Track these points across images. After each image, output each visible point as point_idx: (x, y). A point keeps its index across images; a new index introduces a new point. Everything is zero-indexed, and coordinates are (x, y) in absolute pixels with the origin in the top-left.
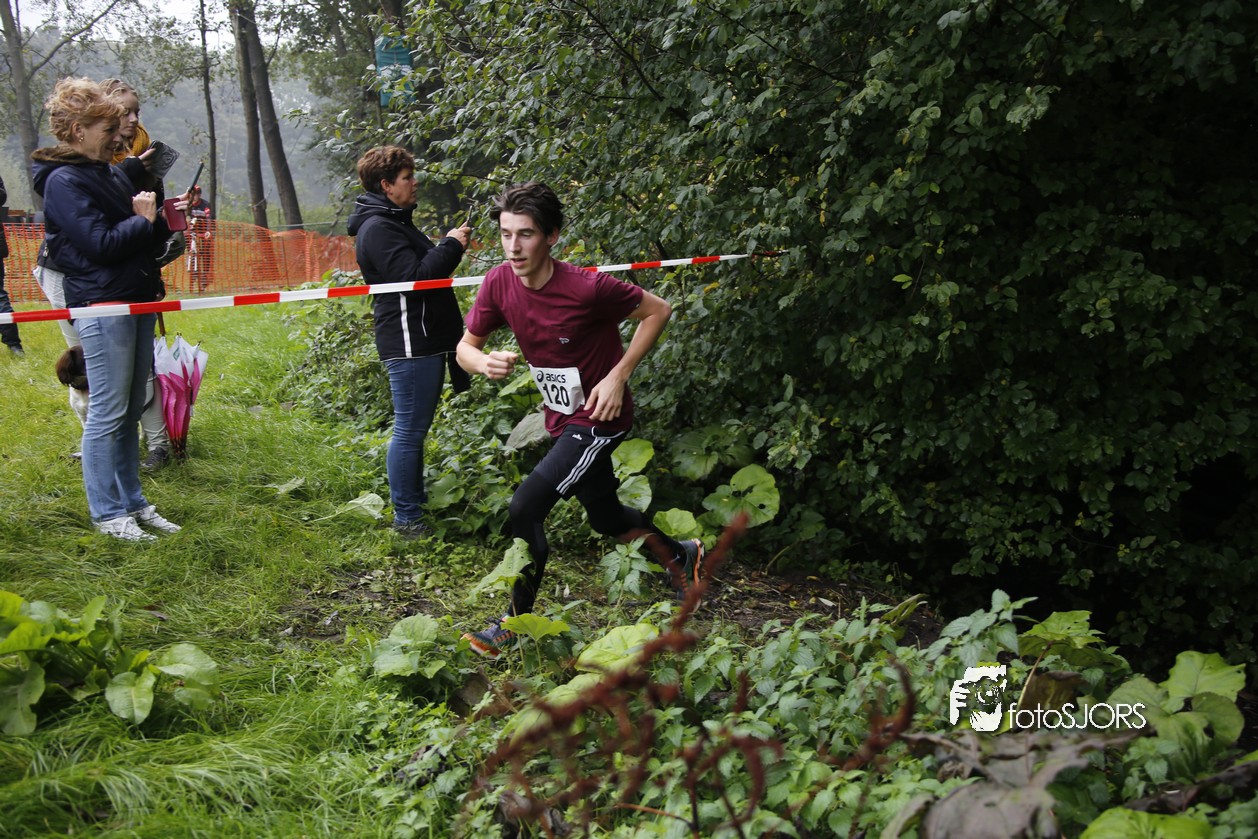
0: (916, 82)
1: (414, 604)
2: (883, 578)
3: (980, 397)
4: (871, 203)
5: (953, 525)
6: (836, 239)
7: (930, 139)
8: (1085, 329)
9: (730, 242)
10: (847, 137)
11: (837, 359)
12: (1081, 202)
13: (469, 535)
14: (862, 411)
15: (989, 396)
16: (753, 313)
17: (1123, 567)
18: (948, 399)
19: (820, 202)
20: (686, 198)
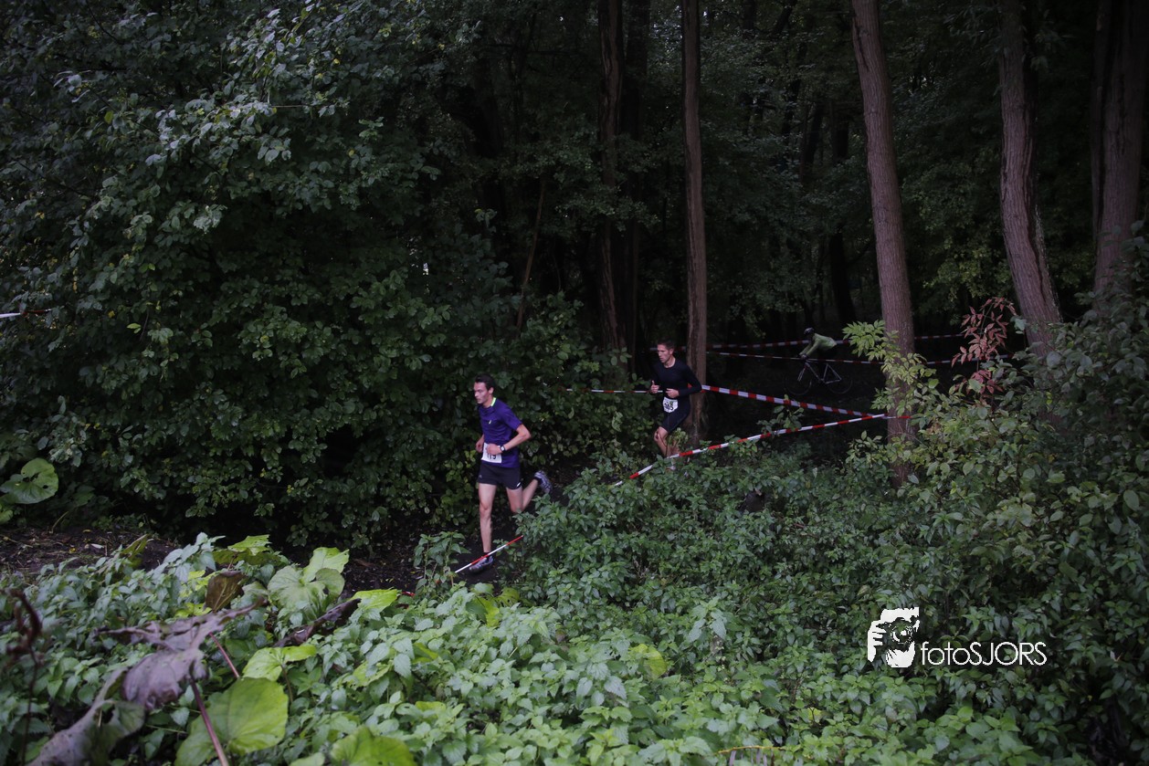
0: (136, 198)
2: (137, 525)
3: (194, 401)
4: (109, 277)
5: (183, 485)
6: (86, 301)
7: (148, 235)
8: (255, 355)
9: (9, 304)
10: (89, 234)
11: (95, 382)
12: (248, 276)
14: (115, 416)
15: (199, 399)
16: (32, 354)
17: (292, 498)
18: (173, 404)
19: (73, 276)
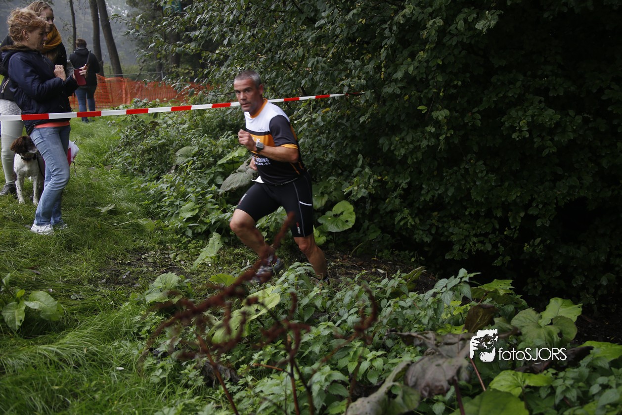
0: (431, 7)
1: (169, 269)
2: (410, 260)
3: (460, 169)
4: (407, 69)
5: (446, 233)
6: (389, 87)
7: (438, 36)
8: (514, 136)
9: (336, 87)
10: (395, 35)
11: (389, 149)
12: (514, 71)
13: (199, 234)
14: (401, 175)
15: (464, 168)
16: (348, 124)
18: (444, 170)
19: (381, 68)
20: (313, 64)
